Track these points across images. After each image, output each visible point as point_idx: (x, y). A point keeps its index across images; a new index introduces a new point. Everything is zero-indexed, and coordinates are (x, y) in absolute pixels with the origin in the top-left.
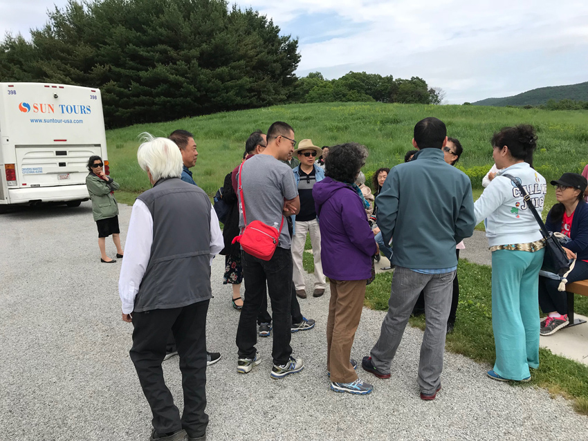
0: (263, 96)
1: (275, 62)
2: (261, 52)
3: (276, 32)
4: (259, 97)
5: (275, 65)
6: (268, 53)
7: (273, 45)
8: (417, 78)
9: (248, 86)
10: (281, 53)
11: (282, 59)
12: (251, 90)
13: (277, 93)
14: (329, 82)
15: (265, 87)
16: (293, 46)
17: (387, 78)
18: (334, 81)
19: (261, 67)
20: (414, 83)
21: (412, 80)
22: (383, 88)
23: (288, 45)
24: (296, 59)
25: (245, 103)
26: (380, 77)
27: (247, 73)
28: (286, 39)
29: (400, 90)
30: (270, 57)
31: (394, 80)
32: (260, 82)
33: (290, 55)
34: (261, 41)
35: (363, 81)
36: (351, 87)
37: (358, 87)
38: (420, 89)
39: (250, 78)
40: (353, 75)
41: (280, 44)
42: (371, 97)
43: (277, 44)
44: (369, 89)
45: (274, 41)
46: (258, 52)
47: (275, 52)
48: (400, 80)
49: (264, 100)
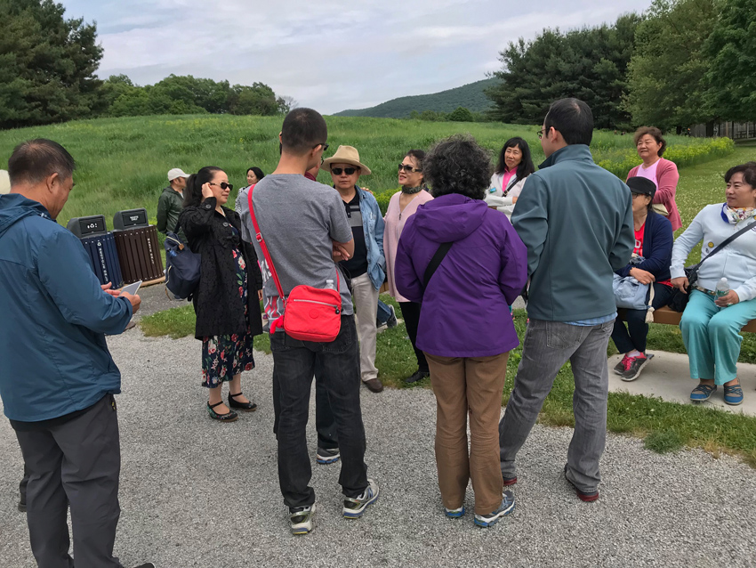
0: (52, 106)
1: (63, 56)
2: (39, 42)
3: (58, 12)
4: (45, 109)
5: (64, 61)
6: (51, 43)
7: (56, 32)
8: (261, 84)
9: (25, 92)
10: (70, 44)
11: (73, 53)
12: (30, 98)
13: (73, 102)
14: (142, 89)
15: (52, 93)
16: (88, 35)
17: (222, 84)
18: (148, 88)
19: (41, 63)
20: (258, 91)
21: (254, 87)
22: (217, 97)
23: (82, 33)
24: (96, 54)
25: (22, 117)
26: (212, 83)
27: (20, 72)
28: (75, 24)
29: (240, 100)
30: (55, 49)
31: (231, 87)
32: (43, 87)
33: (86, 47)
34: (38, 25)
35: (190, 88)
36: (175, 95)
37: (185, 95)
38: (266, 99)
39: (27, 79)
40: (176, 80)
41: (67, 30)
42: (204, 109)
43: (64, 30)
44: (198, 98)
45: (56, 25)
46: (34, 41)
47: (62, 42)
48: (238, 86)
49: (53, 113)
